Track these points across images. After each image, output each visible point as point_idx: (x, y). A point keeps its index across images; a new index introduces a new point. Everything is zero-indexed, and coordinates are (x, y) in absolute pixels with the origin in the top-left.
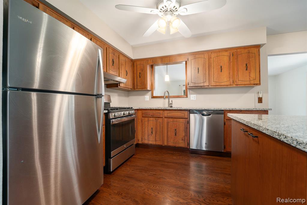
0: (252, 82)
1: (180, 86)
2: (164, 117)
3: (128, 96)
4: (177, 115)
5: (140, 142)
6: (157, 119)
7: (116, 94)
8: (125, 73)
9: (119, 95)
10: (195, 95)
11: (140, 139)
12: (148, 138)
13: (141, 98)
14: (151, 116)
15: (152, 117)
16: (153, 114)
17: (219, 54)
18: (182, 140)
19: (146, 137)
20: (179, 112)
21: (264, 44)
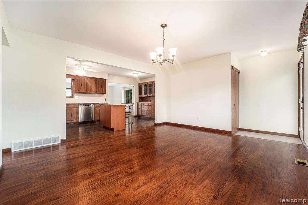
0: (103, 93)
10: (78, 97)
18: (75, 118)
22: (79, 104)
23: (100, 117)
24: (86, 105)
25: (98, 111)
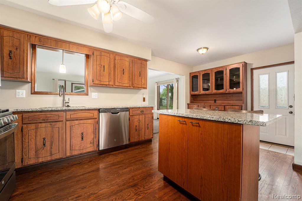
0: (143, 86)
1: (54, 79)
2: (64, 120)
4: (83, 116)
6: (53, 124)
10: (97, 93)
12: (36, 155)
14: (43, 121)
15: (44, 123)
16: (46, 117)
17: (122, 58)
18: (91, 143)
19: (32, 153)
20: (86, 112)
21: (149, 60)
22: (99, 110)
23: (139, 135)
24: (113, 111)
25: (136, 123)
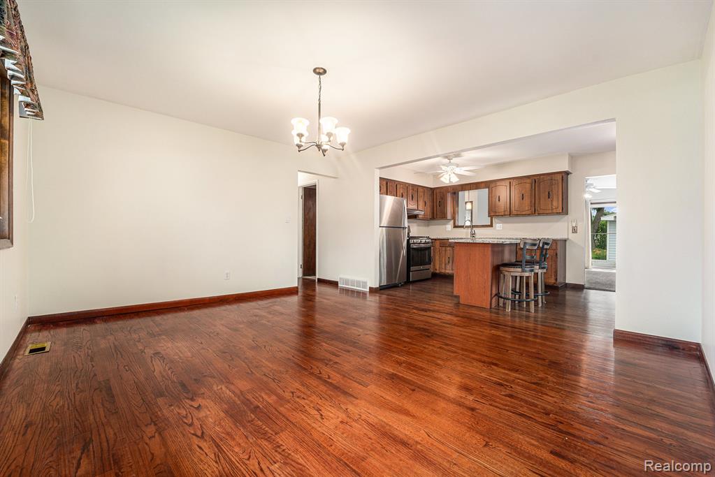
0: (555, 211)
3: (428, 226)
5: (438, 272)
7: (415, 224)
8: (424, 204)
9: (418, 226)
11: (438, 268)
12: (445, 267)
13: (442, 227)
19: (443, 267)
